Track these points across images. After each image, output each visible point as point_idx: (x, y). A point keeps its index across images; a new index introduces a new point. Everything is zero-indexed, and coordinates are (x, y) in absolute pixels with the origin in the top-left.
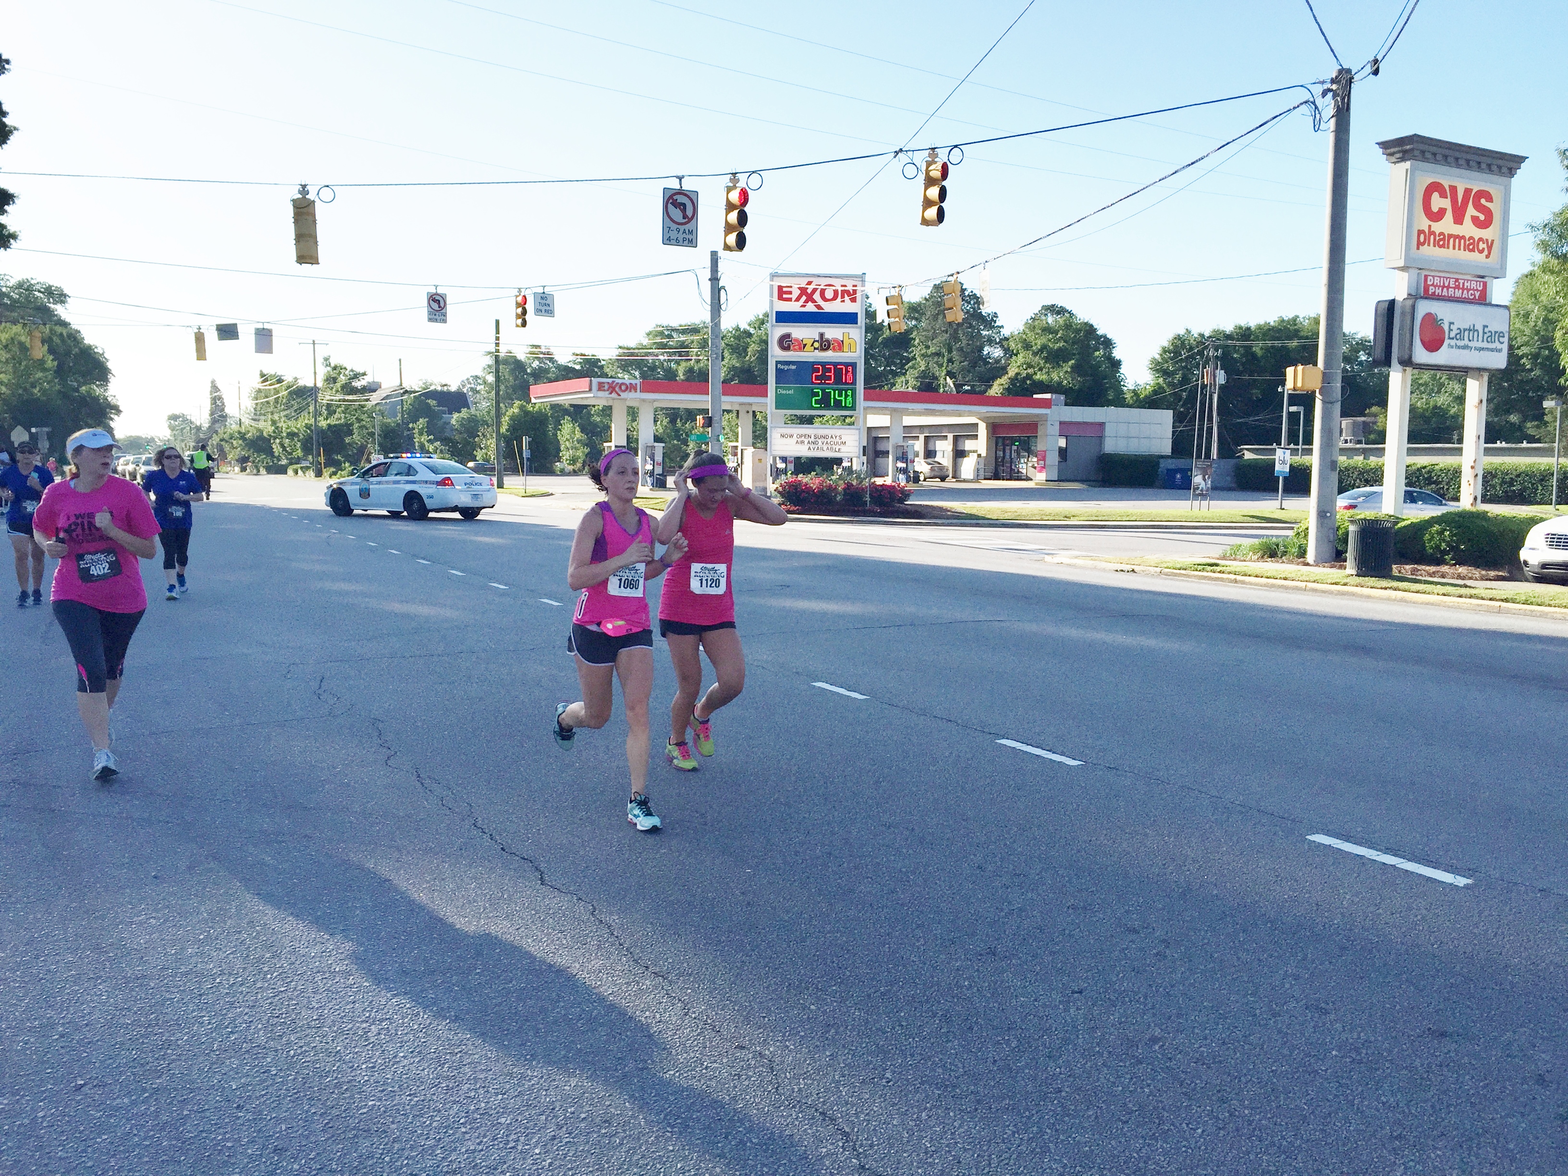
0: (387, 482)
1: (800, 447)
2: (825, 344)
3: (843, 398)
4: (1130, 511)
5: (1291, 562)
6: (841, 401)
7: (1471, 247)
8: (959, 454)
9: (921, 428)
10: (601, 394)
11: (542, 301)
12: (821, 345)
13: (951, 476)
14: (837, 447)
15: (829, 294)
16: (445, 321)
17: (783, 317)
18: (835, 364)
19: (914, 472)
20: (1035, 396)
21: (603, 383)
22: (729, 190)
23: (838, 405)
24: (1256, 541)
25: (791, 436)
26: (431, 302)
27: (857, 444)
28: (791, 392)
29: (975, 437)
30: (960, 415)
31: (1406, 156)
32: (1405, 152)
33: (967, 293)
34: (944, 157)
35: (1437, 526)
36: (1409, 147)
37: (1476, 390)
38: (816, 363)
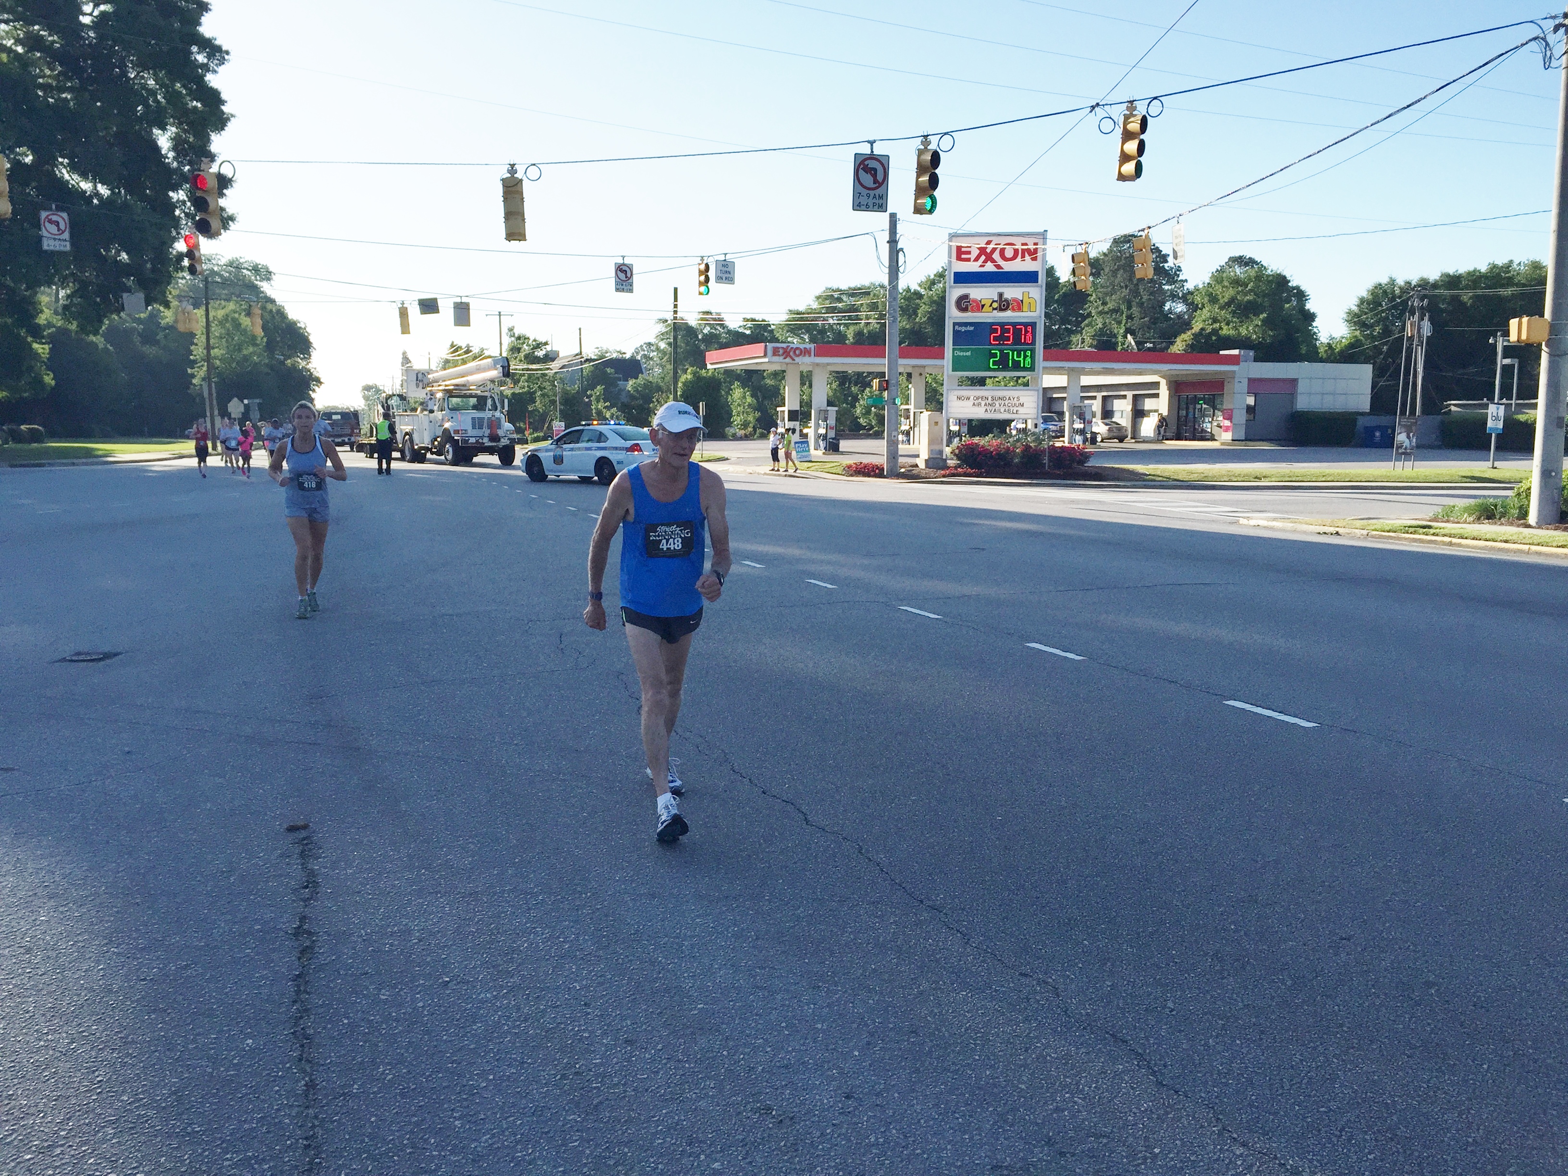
0: (579, 449)
1: (976, 409)
2: (1003, 304)
3: (1021, 359)
4: (1327, 471)
5: (1511, 524)
6: (1020, 361)
8: (1139, 414)
9: (1099, 388)
10: (776, 359)
11: (726, 269)
12: (1000, 305)
13: (1129, 436)
14: (1015, 409)
15: (1009, 253)
16: (631, 291)
17: (961, 278)
18: (1014, 325)
19: (1092, 432)
20: (1221, 352)
21: (778, 348)
22: (920, 153)
23: (1017, 366)
24: (1472, 501)
25: (967, 398)
26: (618, 272)
27: (1035, 405)
28: (969, 354)
29: (1156, 396)
30: (1140, 374)
38: (995, 324)
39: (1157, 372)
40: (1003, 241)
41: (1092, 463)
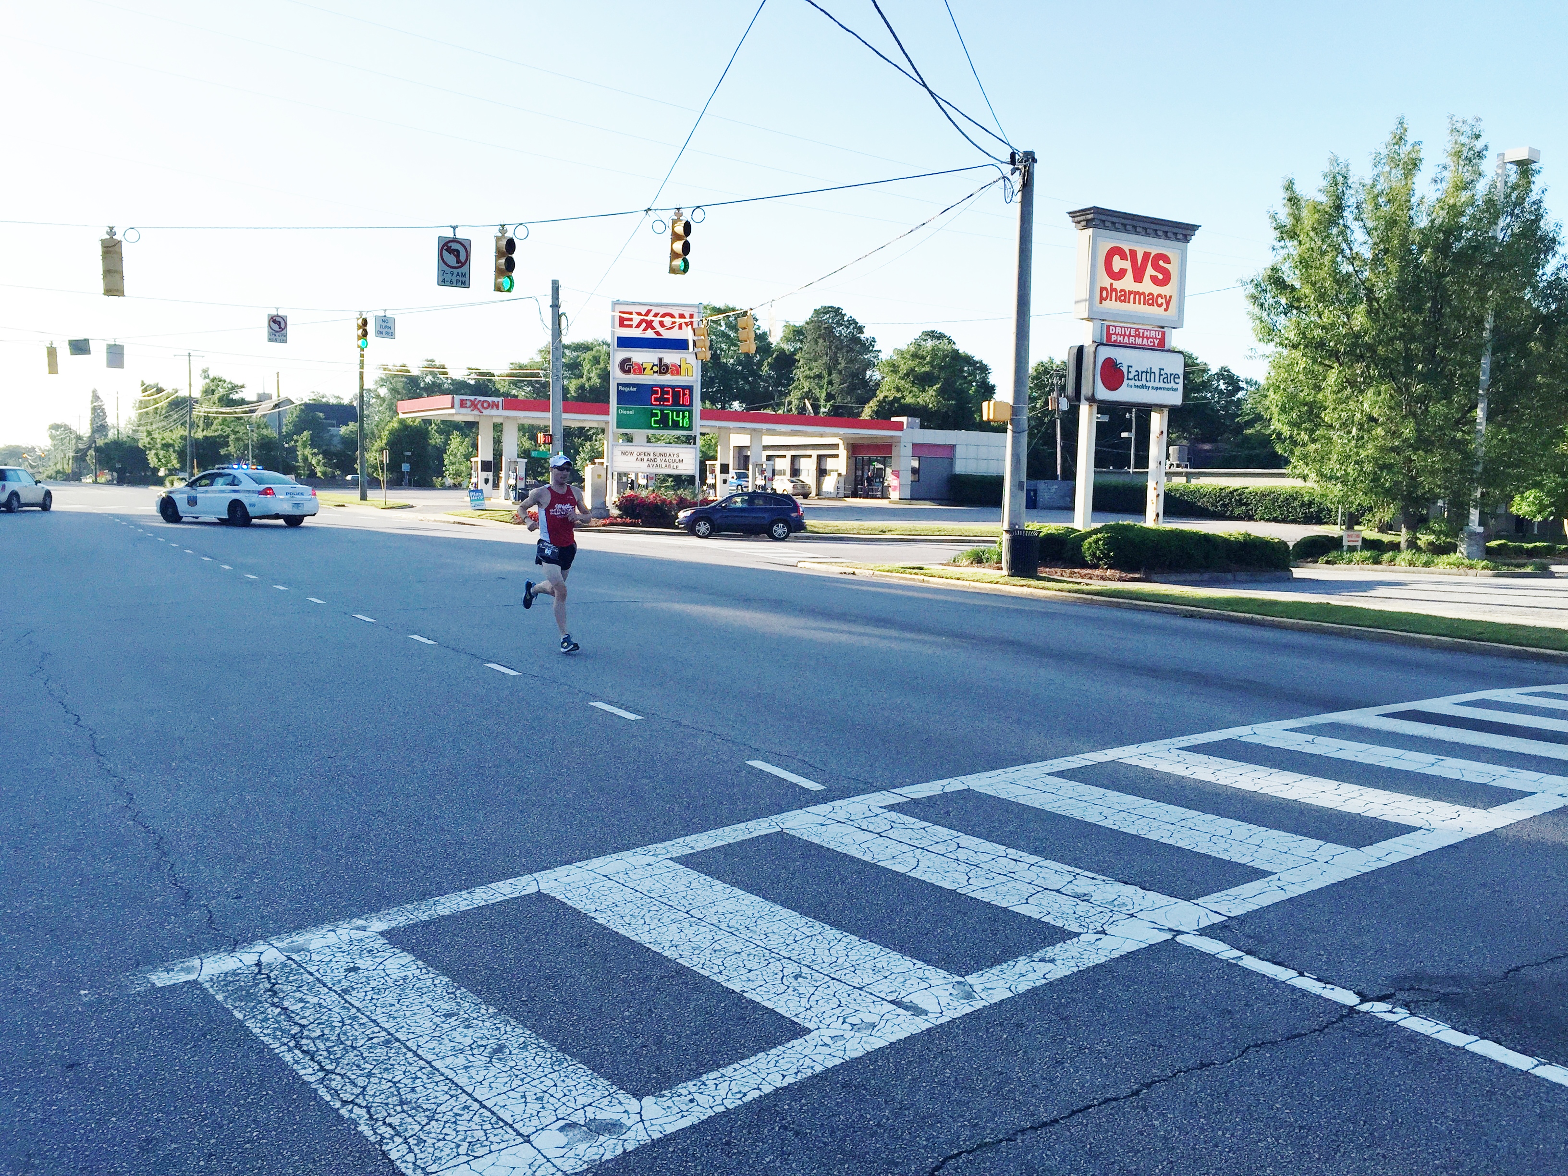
0: (213, 492)
1: (639, 464)
2: (663, 368)
3: (680, 419)
6: (679, 421)
7: (1150, 302)
8: (822, 473)
9: (787, 447)
10: (464, 410)
11: (384, 324)
12: (660, 369)
13: (814, 493)
14: (675, 465)
16: (285, 341)
17: (624, 342)
18: (673, 387)
19: (772, 489)
21: (465, 400)
22: (498, 239)
23: (676, 426)
25: (632, 454)
26: (272, 323)
27: (694, 462)
28: (632, 412)
29: (837, 456)
30: (821, 436)
31: (1088, 224)
32: (1088, 221)
33: (846, 319)
34: (686, 216)
35: (1094, 536)
36: (1090, 217)
37: (1158, 422)
38: (656, 386)
39: (835, 435)
40: (662, 311)
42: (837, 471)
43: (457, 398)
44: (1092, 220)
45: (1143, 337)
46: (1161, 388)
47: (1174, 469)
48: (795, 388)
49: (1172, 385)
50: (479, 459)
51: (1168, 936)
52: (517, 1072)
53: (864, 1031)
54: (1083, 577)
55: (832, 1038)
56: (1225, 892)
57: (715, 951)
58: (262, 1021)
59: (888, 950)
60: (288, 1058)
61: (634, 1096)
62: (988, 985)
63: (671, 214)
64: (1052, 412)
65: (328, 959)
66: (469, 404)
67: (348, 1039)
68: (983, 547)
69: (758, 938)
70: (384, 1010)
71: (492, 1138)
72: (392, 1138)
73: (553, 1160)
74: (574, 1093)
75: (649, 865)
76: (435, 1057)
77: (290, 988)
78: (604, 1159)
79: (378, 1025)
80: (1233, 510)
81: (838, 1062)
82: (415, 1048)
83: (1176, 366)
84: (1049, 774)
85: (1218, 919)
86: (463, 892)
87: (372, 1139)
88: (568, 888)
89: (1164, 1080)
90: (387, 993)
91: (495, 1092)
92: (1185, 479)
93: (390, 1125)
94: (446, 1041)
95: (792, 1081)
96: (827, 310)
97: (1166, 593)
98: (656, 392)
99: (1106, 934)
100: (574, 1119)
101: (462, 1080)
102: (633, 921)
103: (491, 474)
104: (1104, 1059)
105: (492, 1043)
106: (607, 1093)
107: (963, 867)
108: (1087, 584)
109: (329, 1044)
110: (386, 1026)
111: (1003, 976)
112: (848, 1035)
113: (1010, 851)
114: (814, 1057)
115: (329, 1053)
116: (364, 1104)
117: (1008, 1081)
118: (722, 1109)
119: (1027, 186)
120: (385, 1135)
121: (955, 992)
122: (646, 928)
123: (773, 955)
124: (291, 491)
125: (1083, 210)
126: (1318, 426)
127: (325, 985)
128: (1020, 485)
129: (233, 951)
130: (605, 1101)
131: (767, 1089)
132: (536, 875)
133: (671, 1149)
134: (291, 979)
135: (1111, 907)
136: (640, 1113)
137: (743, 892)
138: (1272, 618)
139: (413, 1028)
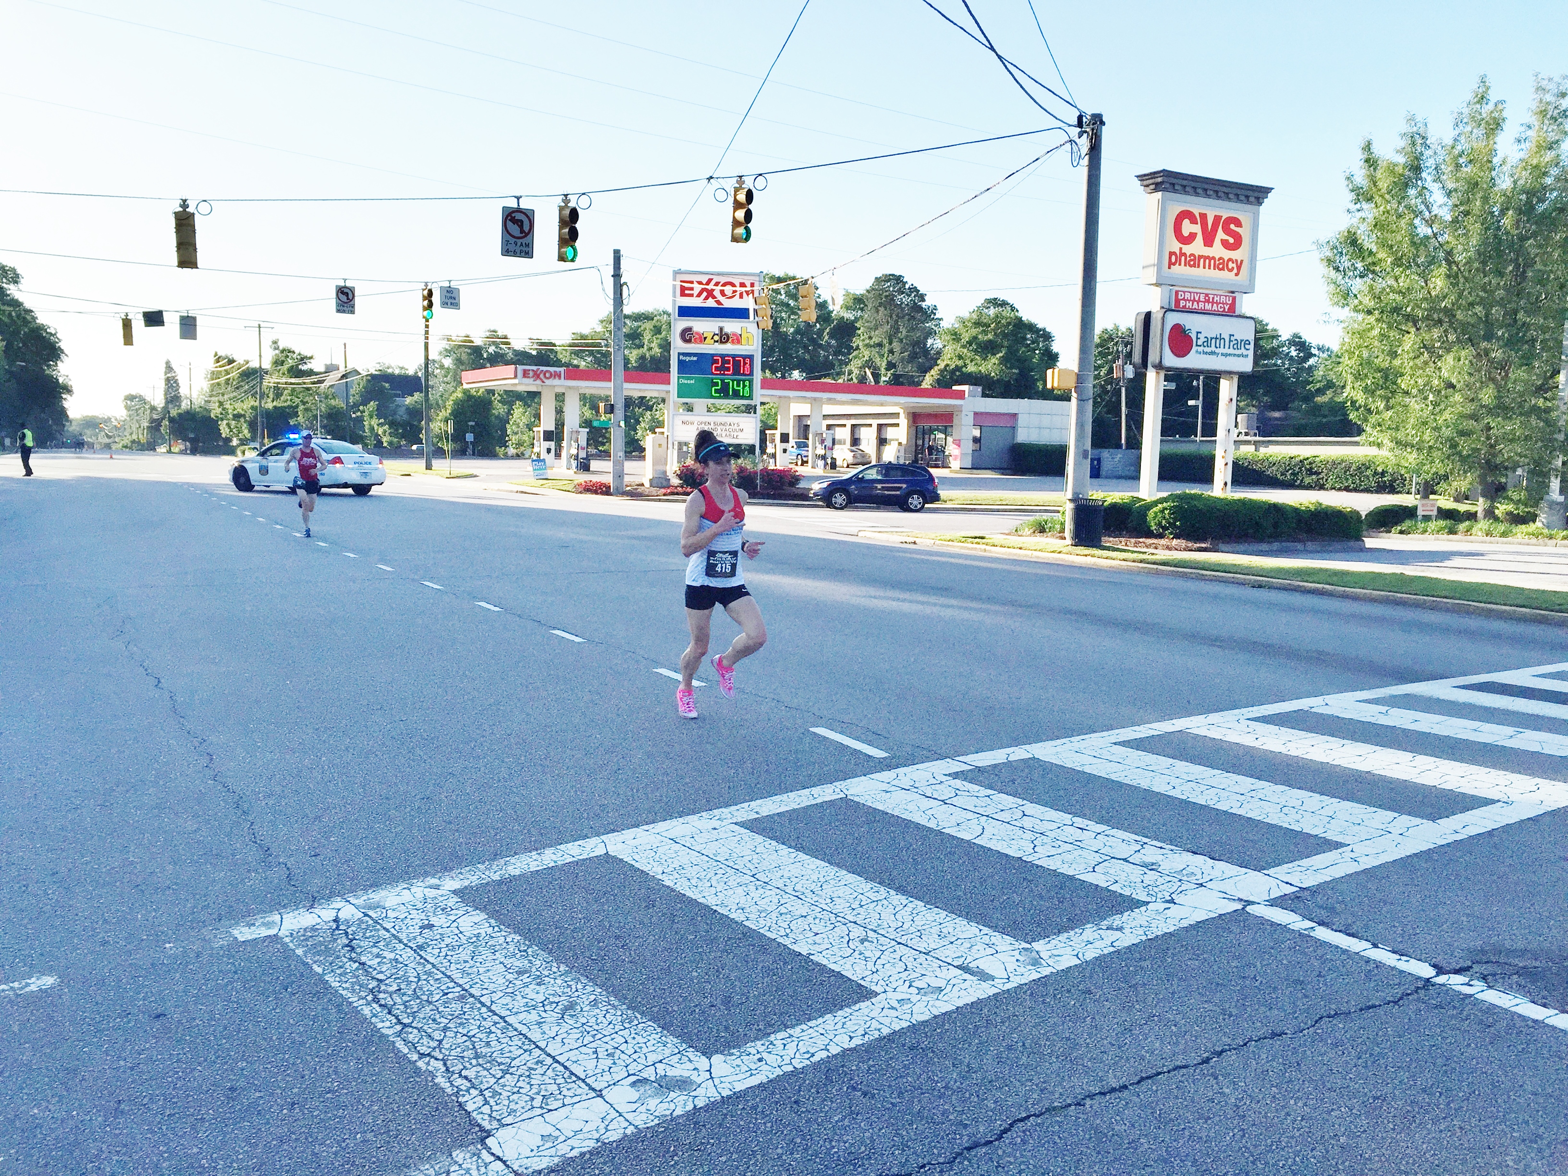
2: (724, 338)
3: (741, 388)
5: (1053, 537)
6: (739, 390)
7: (1221, 266)
8: (882, 442)
9: (847, 417)
10: (526, 380)
11: (448, 295)
12: (721, 337)
14: (736, 434)
16: (352, 312)
17: (685, 312)
18: (734, 357)
19: (832, 458)
20: (954, 388)
21: (528, 370)
22: (561, 208)
23: (736, 395)
25: (692, 423)
26: (340, 294)
27: (754, 431)
28: (692, 382)
29: (897, 425)
30: (882, 405)
31: (1158, 187)
32: (1157, 184)
33: (907, 287)
34: (748, 183)
35: (1160, 506)
36: (1160, 180)
37: (1227, 389)
38: (716, 355)
39: (896, 404)
40: (723, 280)
41: (802, 485)
42: (897, 440)
43: (520, 368)
44: (1162, 183)
45: (1213, 303)
46: (1230, 355)
47: (1243, 438)
48: (855, 357)
49: (1243, 351)
50: (541, 429)
51: (1238, 906)
52: (590, 1029)
53: (932, 995)
54: (1147, 547)
55: (899, 1001)
56: (1297, 863)
57: (781, 914)
58: (340, 975)
59: (954, 916)
60: (366, 1011)
61: (704, 1054)
62: (1055, 952)
63: (733, 183)
64: (1118, 380)
65: (402, 916)
66: (531, 374)
67: (424, 994)
68: (1045, 516)
69: (824, 902)
70: (458, 966)
71: (565, 1092)
72: (468, 1091)
73: (624, 1114)
74: (645, 1050)
75: (715, 829)
76: (508, 1013)
77: (367, 943)
78: (675, 1114)
79: (452, 981)
80: (1302, 481)
81: (905, 1024)
82: (488, 1004)
83: (1247, 332)
84: (1115, 744)
85: (1289, 890)
86: (534, 853)
87: (449, 1091)
88: (635, 851)
89: (1235, 1049)
90: (461, 949)
91: (567, 1048)
92: (1254, 447)
93: (466, 1078)
94: (519, 998)
95: (861, 1042)
96: (888, 278)
97: (1234, 562)
98: (717, 362)
99: (1175, 903)
100: (645, 1075)
101: (535, 1035)
102: (700, 884)
103: (553, 443)
104: (1173, 1028)
105: (564, 1001)
106: (677, 1051)
107: (1029, 835)
108: (1153, 554)
109: (406, 998)
110: (461, 982)
111: (1071, 943)
112: (915, 998)
113: (1076, 819)
114: (882, 1020)
115: (406, 1007)
116: (441, 1057)
117: (1075, 1046)
118: (790, 1068)
119: (1095, 150)
120: (462, 1087)
121: (1021, 958)
122: (713, 890)
123: (838, 919)
124: (360, 460)
125: (1151, 174)
126: (1393, 392)
127: (400, 941)
128: (1085, 454)
129: (312, 907)
130: (675, 1058)
131: (835, 1050)
132: (603, 837)
133: (740, 1107)
134: (368, 935)
135: (1179, 877)
136: (709, 1071)
137: (809, 857)
138: (1343, 589)
139: (487, 984)
